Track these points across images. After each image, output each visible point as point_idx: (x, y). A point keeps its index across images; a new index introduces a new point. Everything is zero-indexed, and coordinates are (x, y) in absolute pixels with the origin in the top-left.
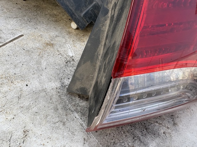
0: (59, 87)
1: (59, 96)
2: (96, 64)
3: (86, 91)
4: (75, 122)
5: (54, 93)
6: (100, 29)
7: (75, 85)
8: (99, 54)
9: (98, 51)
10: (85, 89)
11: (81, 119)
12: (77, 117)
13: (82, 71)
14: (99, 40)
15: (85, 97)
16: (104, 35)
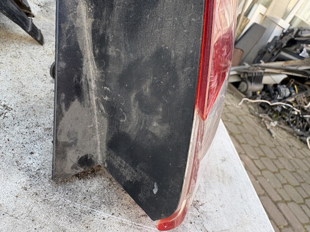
0: (29, 183)
1: (44, 200)
2: (90, 100)
3: (91, 159)
4: (110, 228)
5: (29, 202)
6: (73, 26)
7: (67, 160)
8: (88, 79)
9: (84, 73)
10: (89, 158)
11: (113, 214)
12: (106, 216)
13: (69, 126)
14: (80, 51)
15: (89, 171)
16: (84, 38)
